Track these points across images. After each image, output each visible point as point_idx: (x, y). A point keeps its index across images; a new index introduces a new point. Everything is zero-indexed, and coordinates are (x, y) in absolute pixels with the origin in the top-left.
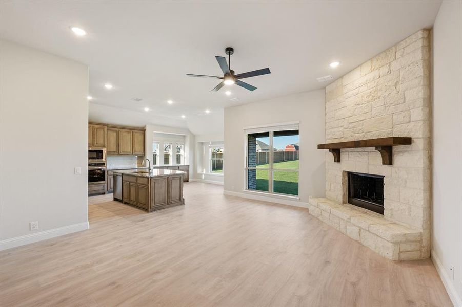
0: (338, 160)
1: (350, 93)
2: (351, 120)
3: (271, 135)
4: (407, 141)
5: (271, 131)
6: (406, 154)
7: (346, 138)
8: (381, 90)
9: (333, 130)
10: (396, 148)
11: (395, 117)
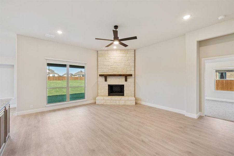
0: (106, 80)
1: (111, 57)
2: (112, 67)
3: (68, 66)
4: (131, 75)
5: (68, 64)
6: (130, 79)
7: (109, 73)
8: (123, 60)
9: (102, 69)
10: (128, 77)
11: (128, 69)
